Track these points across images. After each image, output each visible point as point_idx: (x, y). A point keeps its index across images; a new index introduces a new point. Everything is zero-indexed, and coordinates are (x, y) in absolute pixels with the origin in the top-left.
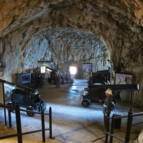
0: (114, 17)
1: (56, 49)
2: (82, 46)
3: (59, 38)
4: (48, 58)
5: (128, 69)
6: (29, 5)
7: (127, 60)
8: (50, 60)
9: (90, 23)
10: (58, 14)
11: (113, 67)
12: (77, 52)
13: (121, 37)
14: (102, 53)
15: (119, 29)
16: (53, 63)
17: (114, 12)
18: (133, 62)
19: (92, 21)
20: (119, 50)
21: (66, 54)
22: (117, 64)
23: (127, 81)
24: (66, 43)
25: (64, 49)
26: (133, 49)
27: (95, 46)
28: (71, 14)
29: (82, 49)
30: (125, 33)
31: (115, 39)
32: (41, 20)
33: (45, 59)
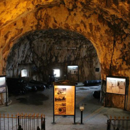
0: (107, 18)
1: (38, 50)
2: (66, 46)
3: (42, 38)
4: (29, 60)
5: (121, 72)
6: (17, 7)
7: (119, 62)
8: (31, 63)
9: (79, 23)
10: (44, 14)
11: (103, 70)
12: (61, 53)
13: (113, 38)
14: (88, 53)
15: (111, 30)
16: (35, 66)
17: (107, 13)
18: (126, 65)
19: (82, 22)
20: (111, 52)
21: (49, 55)
22: (108, 66)
23: (119, 86)
24: (50, 43)
25: (47, 49)
26: (125, 51)
27: (80, 46)
28: (58, 14)
29: (66, 50)
30: (117, 35)
31: (106, 41)
32: (26, 21)
33: (26, 61)
